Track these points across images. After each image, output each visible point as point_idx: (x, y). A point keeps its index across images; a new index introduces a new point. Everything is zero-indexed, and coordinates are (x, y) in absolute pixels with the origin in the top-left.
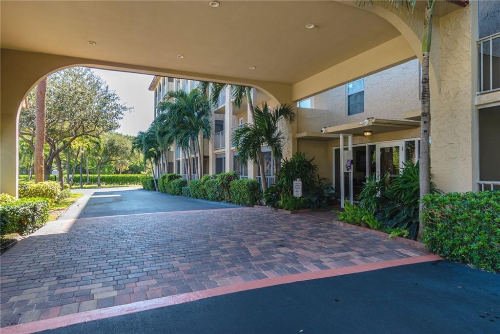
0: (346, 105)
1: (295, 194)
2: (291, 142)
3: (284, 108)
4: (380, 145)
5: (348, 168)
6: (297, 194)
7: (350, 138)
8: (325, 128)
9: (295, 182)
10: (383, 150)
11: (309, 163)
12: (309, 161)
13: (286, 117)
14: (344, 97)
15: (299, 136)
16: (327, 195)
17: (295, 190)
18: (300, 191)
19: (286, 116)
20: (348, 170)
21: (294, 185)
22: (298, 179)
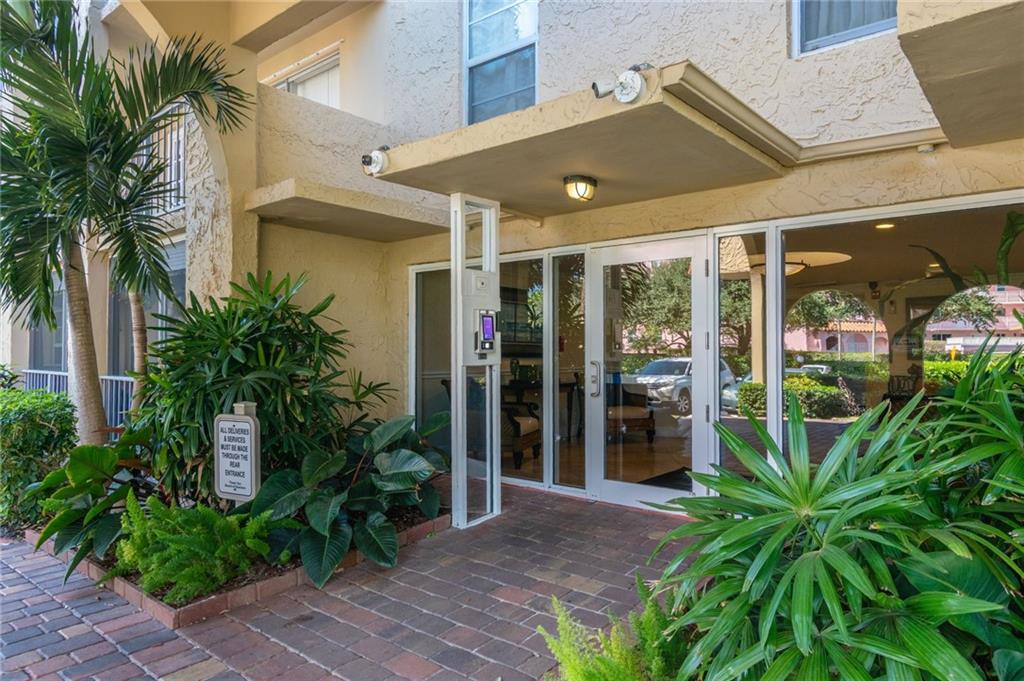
0: (460, 102)
1: (224, 485)
2: (225, 226)
3: (187, 56)
4: (600, 257)
5: (482, 347)
6: (236, 486)
7: (490, 216)
8: (384, 149)
9: (223, 423)
10: (613, 273)
11: (307, 319)
12: (306, 311)
13: (202, 109)
14: (456, 71)
15: (264, 197)
16: (391, 487)
17: (223, 464)
18: (248, 467)
19: (202, 104)
20: (483, 356)
21: (220, 438)
22: (239, 407)
